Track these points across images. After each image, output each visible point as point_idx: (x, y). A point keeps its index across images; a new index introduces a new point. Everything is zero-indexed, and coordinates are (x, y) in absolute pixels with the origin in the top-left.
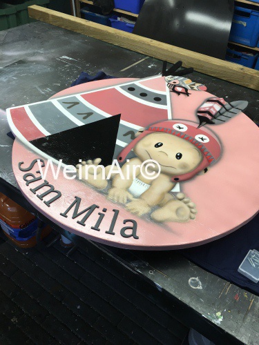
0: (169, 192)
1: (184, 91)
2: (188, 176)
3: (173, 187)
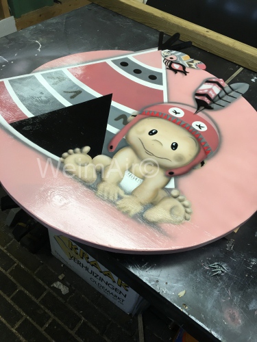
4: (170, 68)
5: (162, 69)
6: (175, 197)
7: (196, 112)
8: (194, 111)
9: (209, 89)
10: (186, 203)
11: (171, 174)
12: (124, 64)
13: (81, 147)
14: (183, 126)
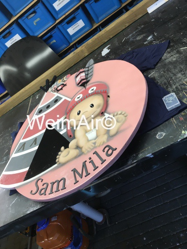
8: (84, 89)
9: (81, 77)
14: (87, 97)
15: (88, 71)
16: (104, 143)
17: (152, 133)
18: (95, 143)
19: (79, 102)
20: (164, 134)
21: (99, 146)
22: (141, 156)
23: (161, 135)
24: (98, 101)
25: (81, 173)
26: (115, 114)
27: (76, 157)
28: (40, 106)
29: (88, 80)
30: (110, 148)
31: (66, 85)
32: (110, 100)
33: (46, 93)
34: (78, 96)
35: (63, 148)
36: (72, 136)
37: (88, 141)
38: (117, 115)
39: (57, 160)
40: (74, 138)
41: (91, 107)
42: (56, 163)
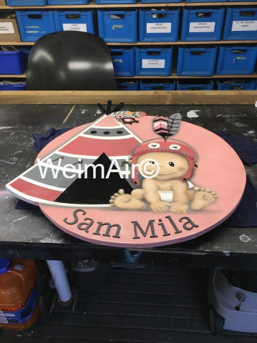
0: (188, 189)
1: (132, 120)
2: (190, 174)
3: (188, 185)
4: (125, 123)
5: (121, 126)
6: (199, 190)
7: (166, 141)
8: (163, 140)
9: (161, 125)
10: (208, 190)
11: (185, 180)
12: (94, 132)
13: (117, 192)
14: (165, 151)
15: (172, 123)
16: (181, 212)
17: (235, 230)
18: (169, 207)
19: (154, 152)
20: (249, 239)
21: (175, 213)
22: (216, 248)
23: (246, 239)
24: (181, 163)
25: (145, 230)
26: (202, 189)
27: (140, 210)
28: (94, 126)
29: (171, 133)
30: (190, 221)
31: (137, 122)
32: (198, 171)
33: (105, 116)
34: (154, 144)
35: (121, 191)
36: (138, 183)
37: (160, 200)
38: (204, 191)
39: (111, 201)
40: (141, 187)
41: (171, 165)
42: (109, 203)
